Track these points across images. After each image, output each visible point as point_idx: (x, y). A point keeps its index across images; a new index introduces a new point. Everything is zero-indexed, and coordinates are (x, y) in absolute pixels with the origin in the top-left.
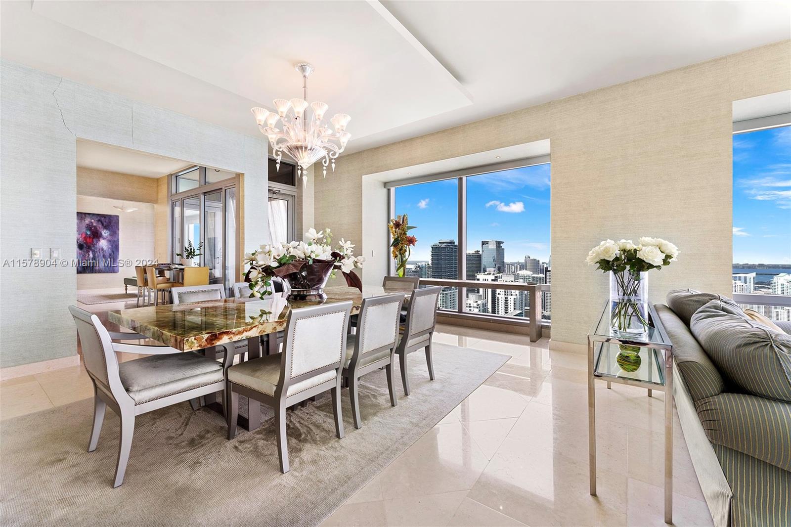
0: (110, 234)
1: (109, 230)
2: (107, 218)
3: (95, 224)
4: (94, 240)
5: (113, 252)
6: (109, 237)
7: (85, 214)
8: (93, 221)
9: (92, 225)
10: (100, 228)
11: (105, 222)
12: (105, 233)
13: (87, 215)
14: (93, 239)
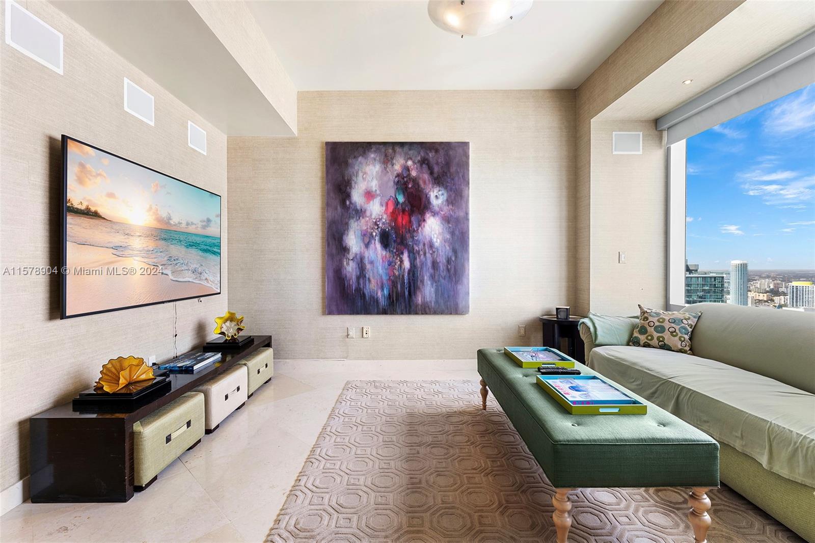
0: (447, 200)
1: (446, 188)
2: (442, 152)
3: (414, 173)
4: (413, 219)
5: (455, 251)
6: (446, 209)
7: (394, 144)
8: (410, 163)
9: (409, 175)
10: (425, 182)
11: (437, 163)
12: (437, 197)
13: (398, 149)
14: (410, 215)
